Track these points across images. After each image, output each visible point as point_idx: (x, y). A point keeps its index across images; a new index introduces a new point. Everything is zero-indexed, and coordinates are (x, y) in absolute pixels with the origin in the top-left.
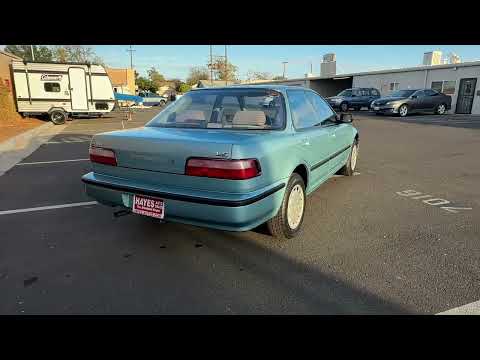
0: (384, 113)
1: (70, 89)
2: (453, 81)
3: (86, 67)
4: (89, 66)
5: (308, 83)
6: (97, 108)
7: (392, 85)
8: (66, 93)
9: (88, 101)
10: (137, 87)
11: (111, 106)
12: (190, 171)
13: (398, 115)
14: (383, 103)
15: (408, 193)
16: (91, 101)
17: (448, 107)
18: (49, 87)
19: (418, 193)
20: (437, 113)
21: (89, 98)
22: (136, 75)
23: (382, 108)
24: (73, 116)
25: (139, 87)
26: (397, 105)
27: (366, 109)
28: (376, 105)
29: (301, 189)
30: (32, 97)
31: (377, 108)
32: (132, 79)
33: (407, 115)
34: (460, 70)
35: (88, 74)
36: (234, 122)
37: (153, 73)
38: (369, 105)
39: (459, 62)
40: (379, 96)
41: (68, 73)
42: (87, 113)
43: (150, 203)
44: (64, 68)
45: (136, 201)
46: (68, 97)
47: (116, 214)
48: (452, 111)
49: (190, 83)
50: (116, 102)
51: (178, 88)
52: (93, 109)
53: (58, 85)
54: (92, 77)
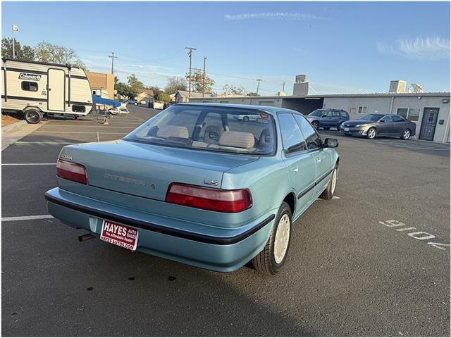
0: (353, 134)
1: (48, 89)
2: (417, 108)
3: (66, 69)
4: (69, 69)
5: (281, 100)
6: (74, 110)
7: (361, 108)
8: (43, 93)
9: (65, 102)
10: (116, 92)
11: (88, 108)
12: (171, 198)
13: (367, 137)
14: (353, 125)
15: (391, 223)
16: (69, 102)
17: (412, 133)
18: (26, 86)
19: (401, 224)
20: (402, 138)
21: (67, 100)
22: (116, 80)
23: (353, 129)
24: (48, 116)
25: (118, 92)
26: (366, 128)
27: (336, 129)
28: (345, 126)
29: (287, 218)
30: (8, 95)
31: (347, 129)
32: (111, 85)
33: (375, 138)
34: (424, 99)
35: (67, 76)
36: (221, 142)
37: (133, 79)
38: (338, 126)
39: (422, 91)
40: (348, 118)
41: (47, 73)
42: (62, 114)
43: (122, 231)
44: (44, 68)
45: (106, 226)
46: (45, 97)
47: (80, 239)
48: (416, 137)
49: (169, 92)
50: (94, 105)
51: (157, 95)
52: (69, 110)
53: (36, 85)
54: (72, 79)
